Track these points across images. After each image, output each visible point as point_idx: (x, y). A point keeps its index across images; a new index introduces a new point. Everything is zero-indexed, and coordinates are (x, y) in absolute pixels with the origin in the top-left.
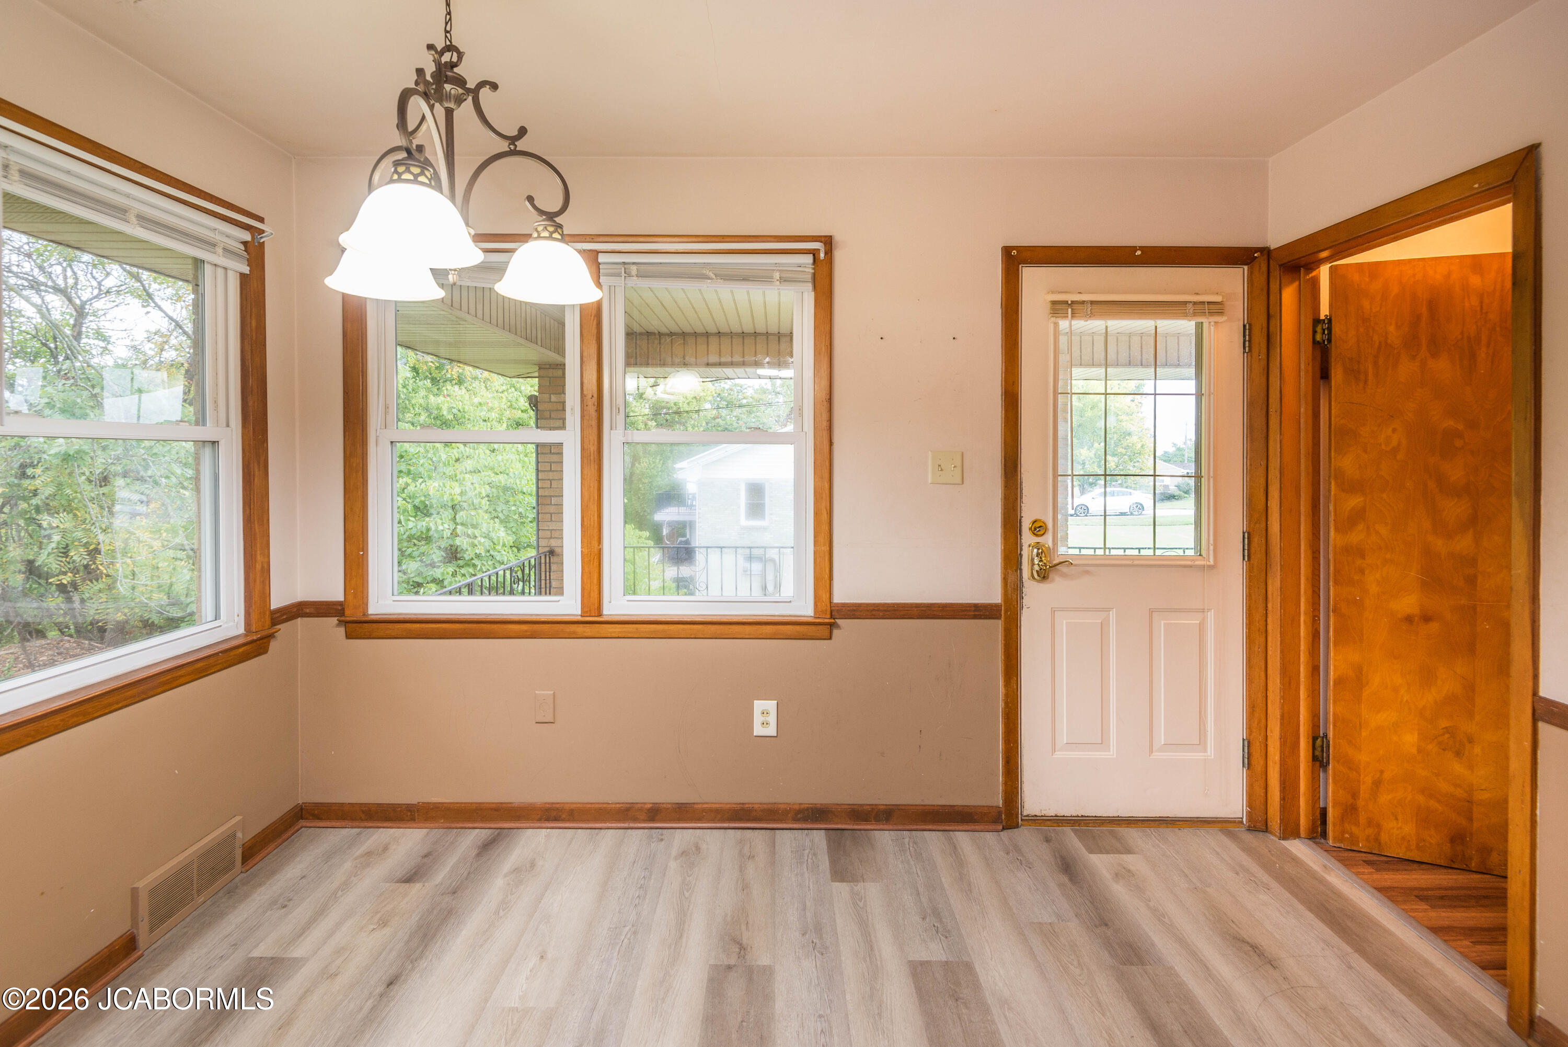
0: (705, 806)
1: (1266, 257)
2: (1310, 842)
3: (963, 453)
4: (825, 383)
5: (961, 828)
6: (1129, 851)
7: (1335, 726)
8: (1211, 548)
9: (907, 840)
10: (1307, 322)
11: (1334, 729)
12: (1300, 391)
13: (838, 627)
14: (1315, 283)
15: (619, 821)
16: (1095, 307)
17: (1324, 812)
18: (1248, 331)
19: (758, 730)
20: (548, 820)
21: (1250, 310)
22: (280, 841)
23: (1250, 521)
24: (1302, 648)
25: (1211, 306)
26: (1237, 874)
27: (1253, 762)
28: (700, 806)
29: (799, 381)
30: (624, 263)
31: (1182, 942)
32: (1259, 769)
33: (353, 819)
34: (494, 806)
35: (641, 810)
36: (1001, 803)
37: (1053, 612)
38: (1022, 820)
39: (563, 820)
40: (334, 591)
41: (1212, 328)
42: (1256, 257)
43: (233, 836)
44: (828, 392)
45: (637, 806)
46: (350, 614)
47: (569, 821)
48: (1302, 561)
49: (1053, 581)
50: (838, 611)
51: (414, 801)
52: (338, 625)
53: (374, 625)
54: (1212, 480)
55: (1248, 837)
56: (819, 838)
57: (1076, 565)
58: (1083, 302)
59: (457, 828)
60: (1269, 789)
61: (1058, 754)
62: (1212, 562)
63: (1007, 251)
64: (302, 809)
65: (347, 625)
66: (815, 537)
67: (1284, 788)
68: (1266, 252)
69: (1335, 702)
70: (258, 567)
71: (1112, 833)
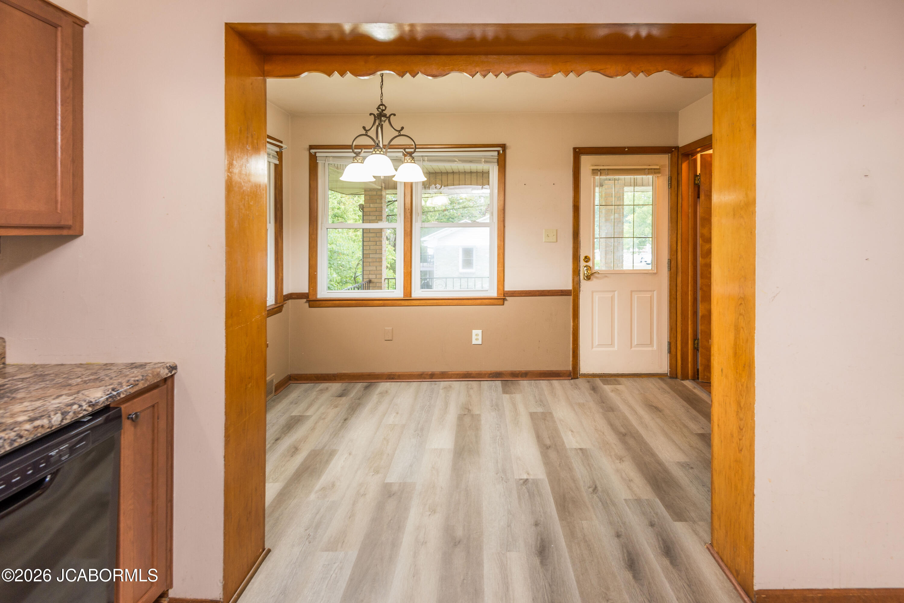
0: (452, 372)
1: (677, 150)
2: (693, 381)
3: (557, 230)
4: (502, 203)
5: (555, 379)
6: (620, 384)
7: (701, 334)
8: (655, 266)
9: (533, 383)
10: (692, 176)
11: (701, 336)
12: (689, 203)
13: (507, 300)
14: (695, 161)
15: (418, 379)
16: (609, 171)
17: (698, 370)
18: (670, 179)
19: (474, 342)
20: (390, 379)
21: (671, 171)
22: (284, 387)
23: (670, 255)
24: (689, 304)
25: (655, 170)
26: (659, 390)
27: (672, 351)
28: (450, 373)
29: (491, 194)
30: (422, 156)
31: (630, 406)
32: (674, 353)
33: (311, 380)
34: (368, 374)
35: (427, 374)
36: (571, 369)
37: (593, 292)
38: (579, 376)
39: (396, 379)
40: (305, 289)
41: (656, 179)
42: (673, 151)
43: (272, 380)
44: (503, 206)
45: (425, 373)
46: (311, 298)
47: (398, 379)
48: (690, 270)
49: (592, 280)
50: (507, 294)
51: (336, 373)
52: (306, 302)
53: (321, 302)
54: (656, 239)
55: (669, 380)
56: (499, 383)
57: (601, 274)
58: (604, 169)
59: (353, 383)
60: (678, 361)
61: (594, 349)
62: (655, 272)
63: (575, 149)
64: (290, 376)
65: (310, 302)
66: (498, 264)
67: (682, 360)
68: (677, 148)
69: (701, 325)
70: (280, 278)
71: (615, 380)
